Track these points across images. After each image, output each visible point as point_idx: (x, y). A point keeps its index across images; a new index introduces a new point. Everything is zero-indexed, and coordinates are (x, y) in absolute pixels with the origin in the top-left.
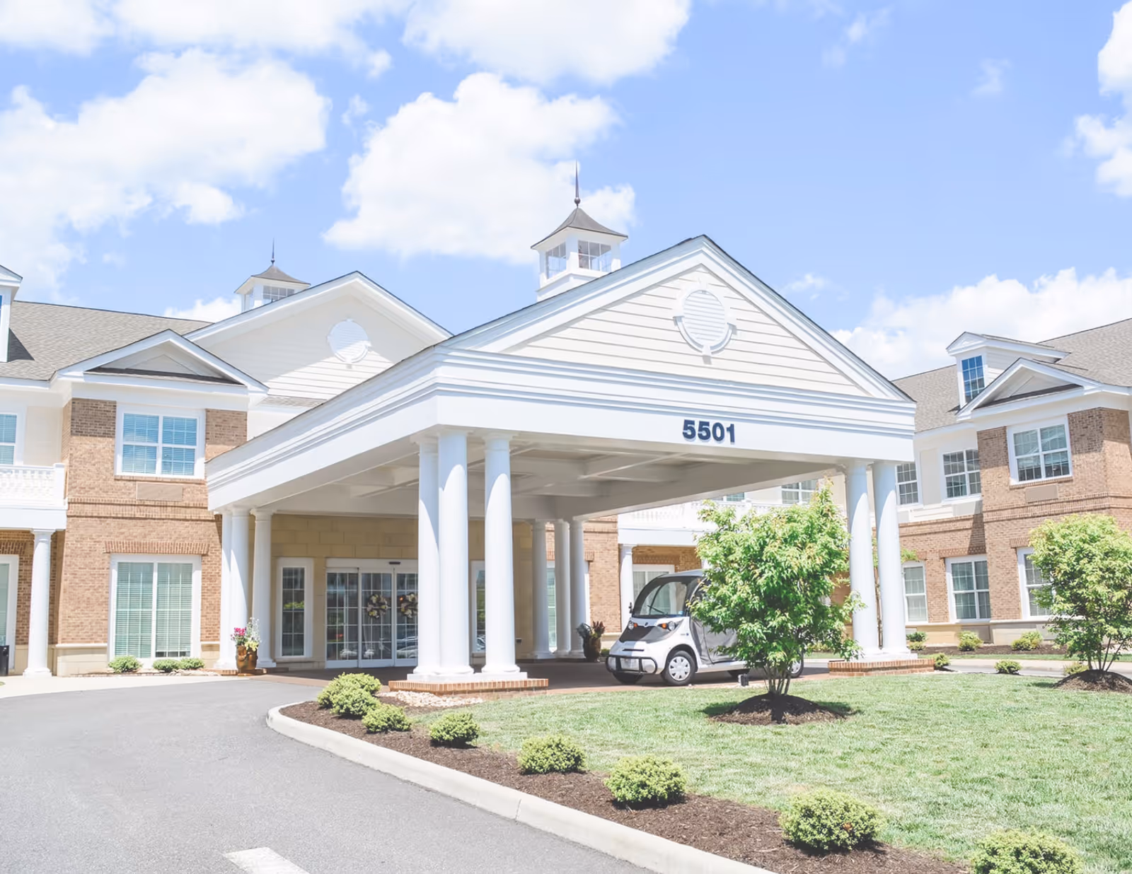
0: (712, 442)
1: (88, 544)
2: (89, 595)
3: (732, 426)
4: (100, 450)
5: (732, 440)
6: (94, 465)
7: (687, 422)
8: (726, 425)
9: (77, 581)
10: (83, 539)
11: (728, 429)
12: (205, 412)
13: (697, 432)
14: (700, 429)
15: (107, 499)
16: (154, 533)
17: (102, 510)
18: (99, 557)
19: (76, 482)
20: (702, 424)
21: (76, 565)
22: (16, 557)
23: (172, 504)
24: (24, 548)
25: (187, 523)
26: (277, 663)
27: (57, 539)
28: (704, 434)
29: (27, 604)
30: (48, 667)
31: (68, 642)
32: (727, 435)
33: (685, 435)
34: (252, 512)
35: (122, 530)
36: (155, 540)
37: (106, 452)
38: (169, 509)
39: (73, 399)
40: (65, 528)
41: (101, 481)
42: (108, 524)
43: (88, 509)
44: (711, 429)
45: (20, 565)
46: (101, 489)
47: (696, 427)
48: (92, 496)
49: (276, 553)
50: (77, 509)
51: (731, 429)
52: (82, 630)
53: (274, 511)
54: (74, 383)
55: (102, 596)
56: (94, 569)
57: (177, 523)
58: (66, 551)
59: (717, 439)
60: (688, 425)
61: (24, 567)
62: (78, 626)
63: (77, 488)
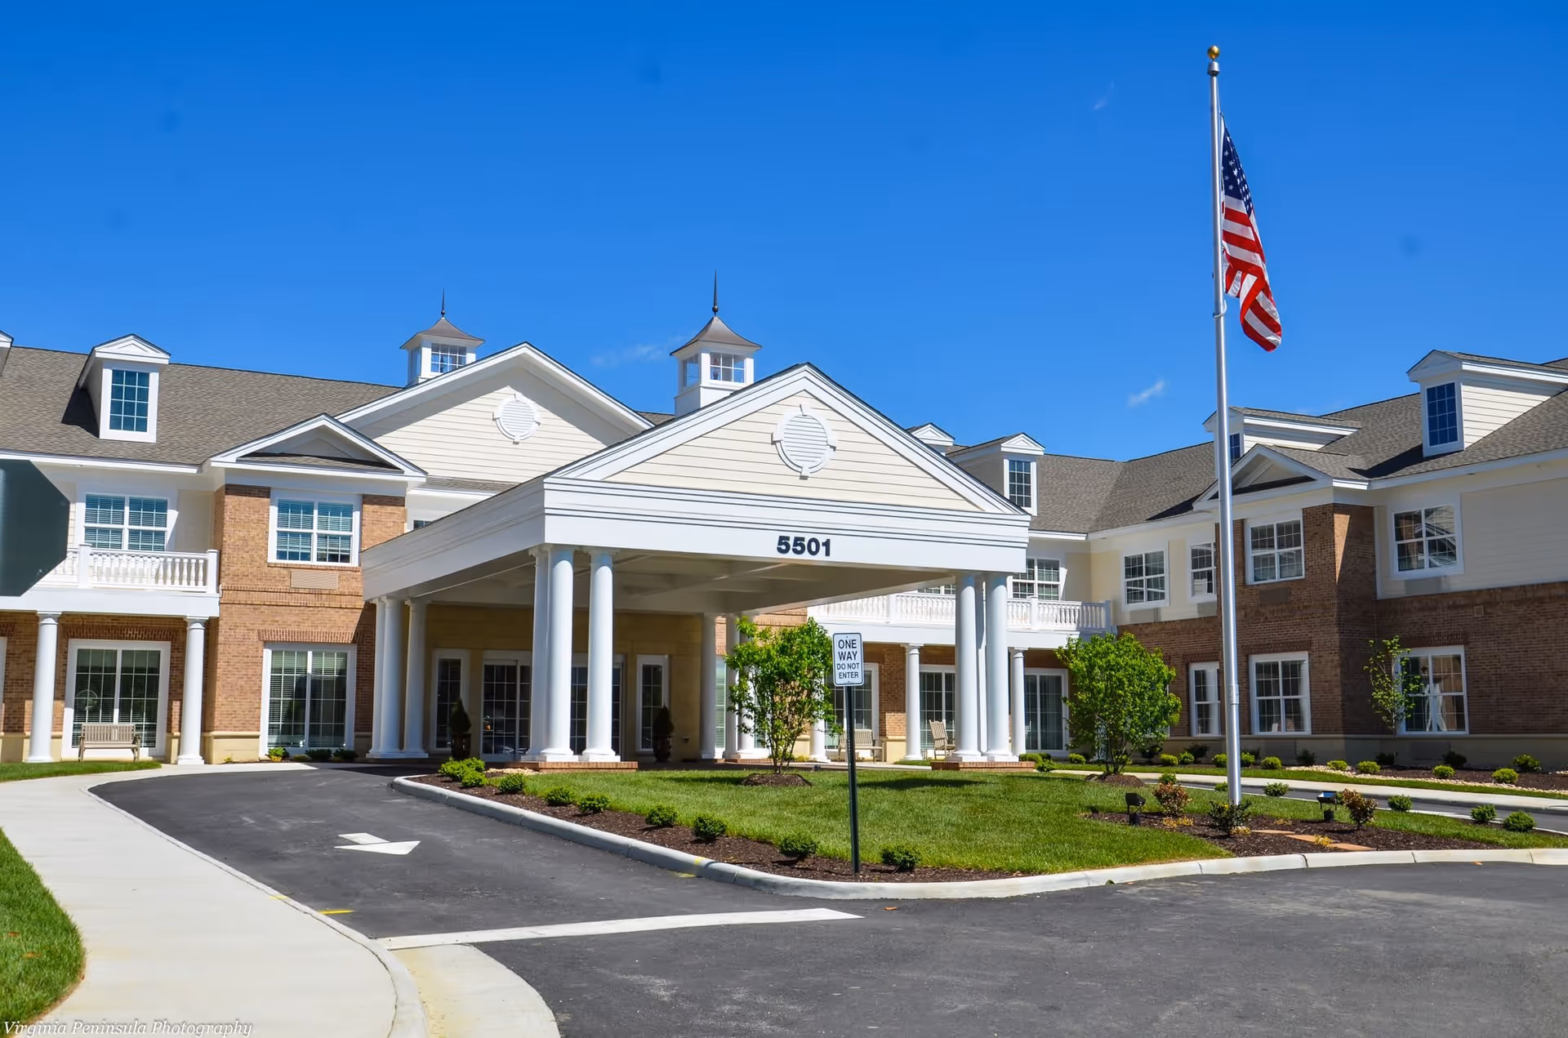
0: (806, 556)
1: (241, 631)
2: (243, 683)
3: (828, 541)
4: (254, 537)
5: (828, 553)
6: (248, 552)
7: (781, 538)
8: (822, 539)
9: (230, 668)
10: (237, 626)
11: (824, 544)
12: (362, 498)
13: (792, 547)
14: (795, 544)
15: (261, 585)
16: (309, 622)
17: (256, 598)
18: (252, 645)
19: (229, 569)
20: (797, 539)
21: (230, 653)
22: (169, 643)
23: (327, 592)
24: (177, 635)
25: (341, 611)
26: (429, 755)
27: (211, 626)
28: (799, 548)
29: (179, 691)
30: (201, 755)
31: (221, 730)
32: (823, 549)
33: (780, 550)
34: (406, 603)
35: (277, 619)
36: (310, 629)
37: (260, 539)
38: (324, 596)
39: (226, 485)
40: (218, 616)
41: (255, 568)
42: (262, 612)
43: (242, 596)
44: (806, 543)
45: (172, 652)
46: (255, 576)
47: (791, 542)
48: (244, 583)
49: (431, 642)
50: (231, 596)
51: (827, 544)
52: (235, 717)
53: (429, 602)
54: (226, 469)
55: (256, 684)
56: (248, 657)
57: (332, 611)
58: (221, 639)
59: (810, 551)
60: (783, 540)
61: (176, 654)
62: (232, 714)
63: (231, 576)
